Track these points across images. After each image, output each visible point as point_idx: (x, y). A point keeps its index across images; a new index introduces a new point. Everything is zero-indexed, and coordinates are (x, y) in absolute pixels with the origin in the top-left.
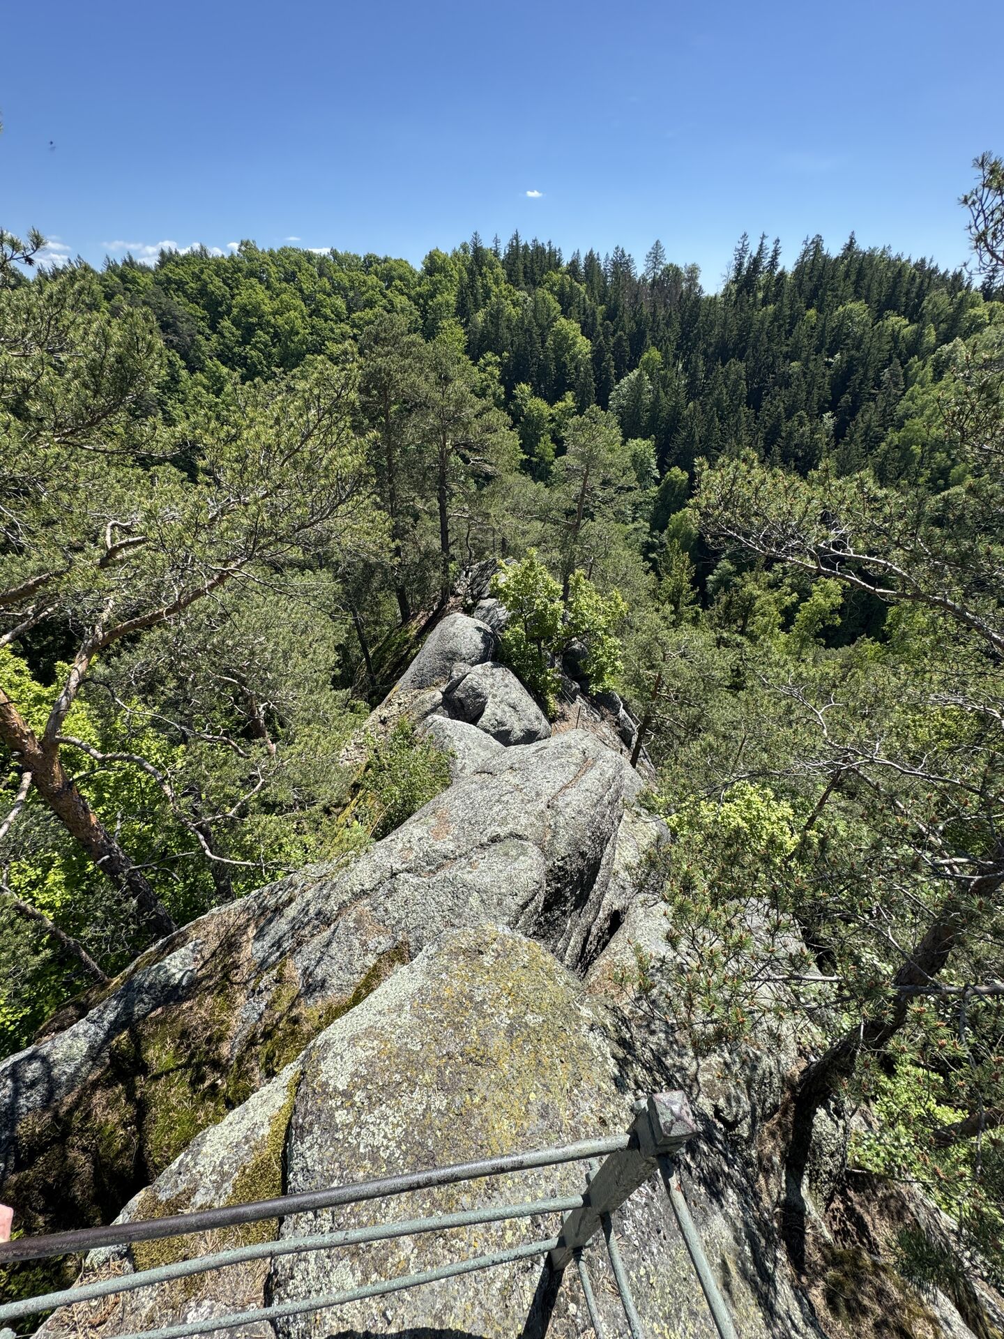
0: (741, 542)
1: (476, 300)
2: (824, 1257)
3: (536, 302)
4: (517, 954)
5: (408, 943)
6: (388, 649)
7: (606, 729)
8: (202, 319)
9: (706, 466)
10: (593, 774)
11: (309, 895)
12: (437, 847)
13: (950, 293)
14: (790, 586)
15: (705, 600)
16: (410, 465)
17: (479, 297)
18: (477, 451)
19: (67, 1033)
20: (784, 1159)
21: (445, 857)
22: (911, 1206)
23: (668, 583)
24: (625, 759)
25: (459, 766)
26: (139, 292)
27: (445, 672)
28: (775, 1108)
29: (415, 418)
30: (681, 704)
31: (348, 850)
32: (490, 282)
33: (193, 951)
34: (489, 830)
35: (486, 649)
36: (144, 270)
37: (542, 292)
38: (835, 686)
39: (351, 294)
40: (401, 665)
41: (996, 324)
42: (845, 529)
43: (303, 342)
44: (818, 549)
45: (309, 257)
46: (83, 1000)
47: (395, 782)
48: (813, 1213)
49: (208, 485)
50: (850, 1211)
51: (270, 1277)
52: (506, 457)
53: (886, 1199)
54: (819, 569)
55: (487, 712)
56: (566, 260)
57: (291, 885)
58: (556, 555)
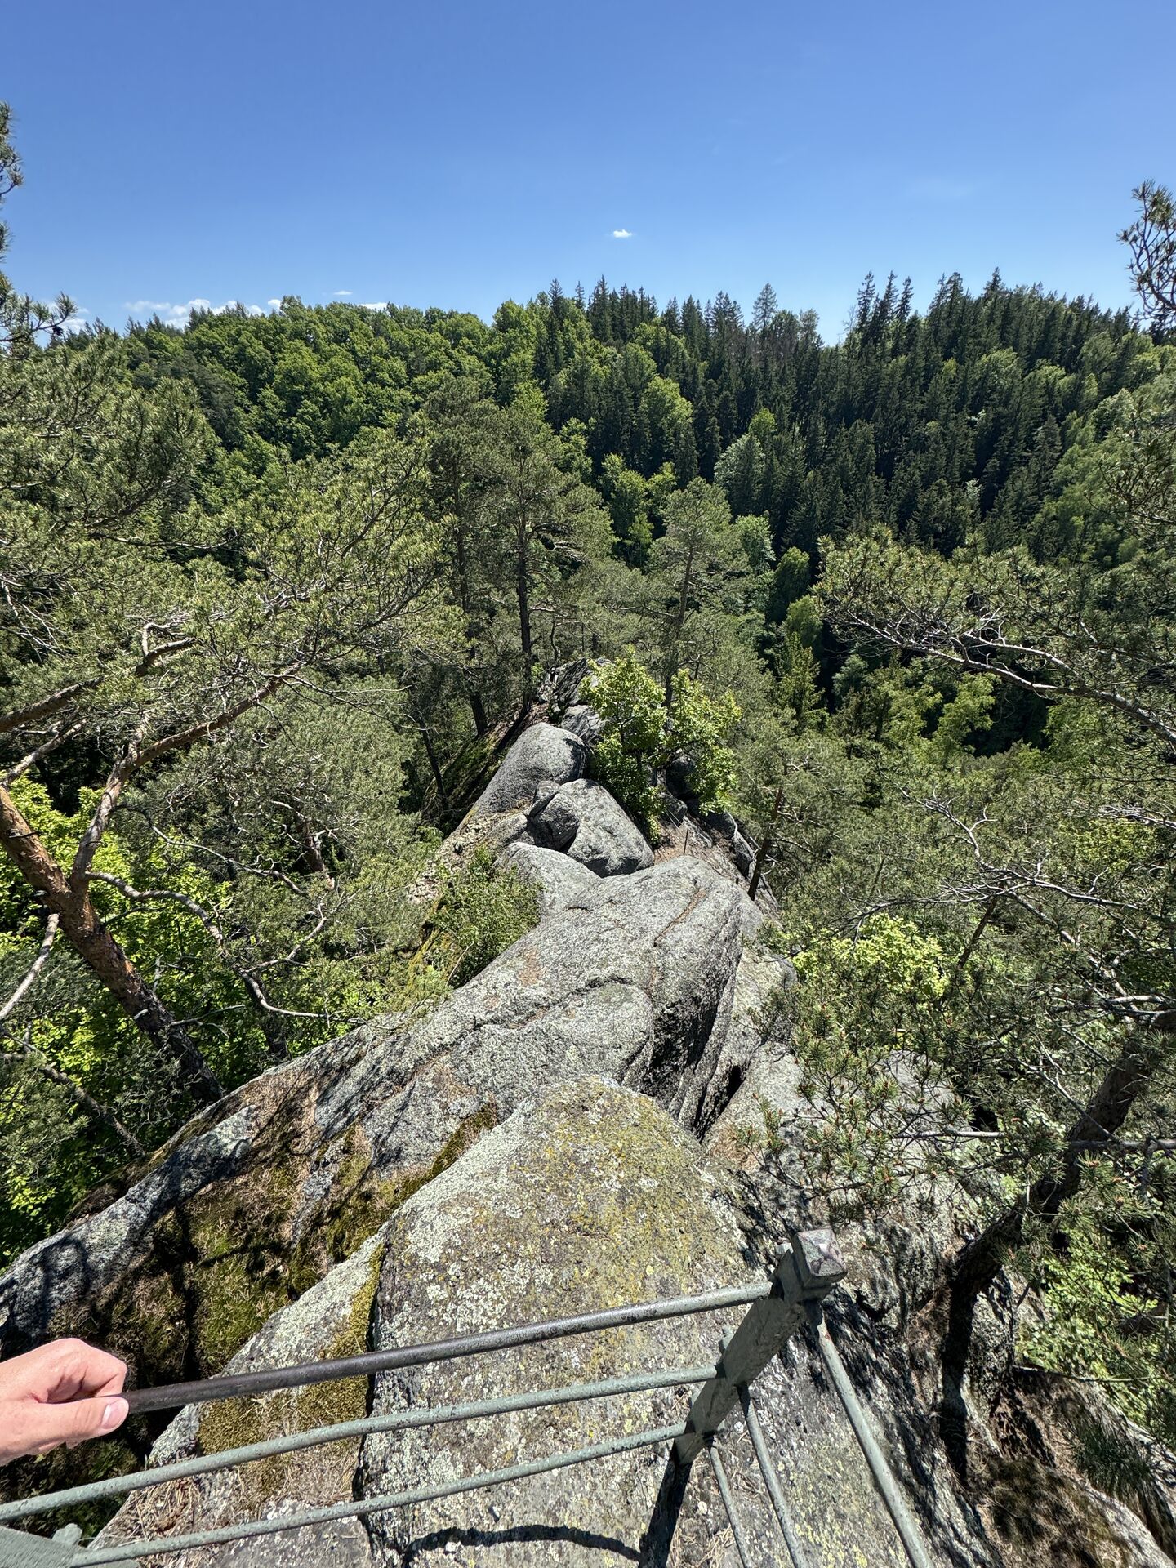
0: (875, 633)
1: (557, 358)
2: (990, 1469)
3: (627, 360)
4: (626, 1110)
5: (495, 1105)
6: (462, 766)
7: (718, 856)
8: (241, 388)
9: (832, 546)
10: (707, 907)
11: (379, 1051)
12: (526, 994)
13: (1113, 337)
14: (931, 684)
15: (832, 702)
16: (483, 552)
17: (561, 355)
18: (562, 534)
19: (104, 1214)
20: (940, 1353)
21: (537, 1005)
22: (1092, 1410)
23: (789, 683)
24: (743, 889)
25: (548, 901)
26: (168, 359)
27: (529, 792)
28: (928, 1294)
29: (489, 498)
30: (807, 825)
31: (424, 998)
32: (573, 337)
33: (247, 1118)
34: (587, 973)
35: (577, 765)
36: (173, 333)
37: (632, 347)
38: (988, 800)
39: (412, 355)
40: (478, 784)
41: (1168, 372)
42: (996, 615)
43: (358, 412)
44: (964, 639)
45: (363, 314)
46: (120, 1176)
47: (474, 921)
48: (976, 1417)
49: (258, 579)
50: (1019, 1416)
51: (359, 1472)
52: (596, 540)
53: (1062, 1402)
54: (966, 662)
55: (580, 837)
56: (661, 309)
57: (358, 1040)
58: (656, 652)
